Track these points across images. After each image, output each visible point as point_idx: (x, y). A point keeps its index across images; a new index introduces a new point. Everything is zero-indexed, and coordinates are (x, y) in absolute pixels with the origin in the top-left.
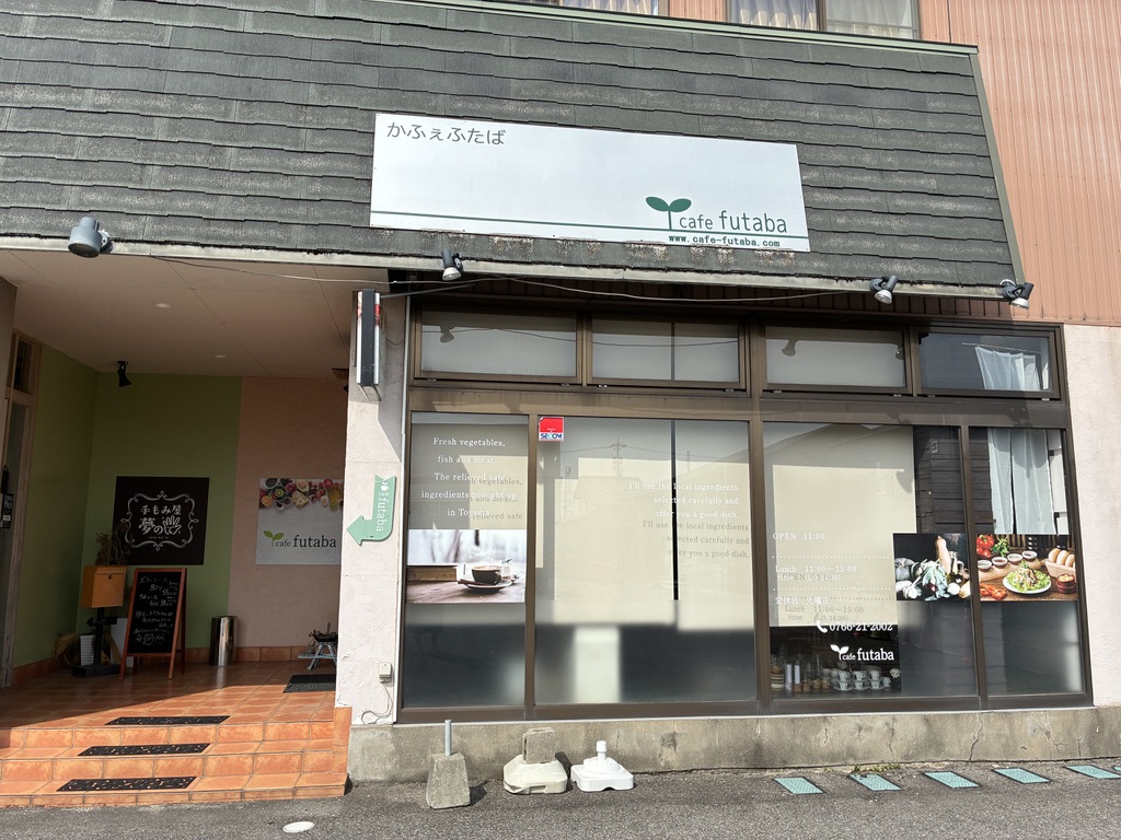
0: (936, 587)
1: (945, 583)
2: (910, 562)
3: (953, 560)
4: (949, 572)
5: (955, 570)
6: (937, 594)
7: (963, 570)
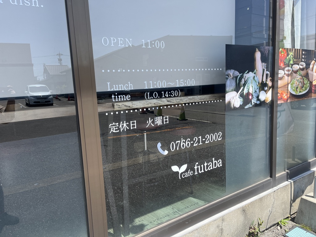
0: (252, 96)
1: (258, 91)
2: (237, 73)
3: (264, 70)
4: (260, 82)
5: (264, 80)
6: (253, 101)
7: (269, 79)
